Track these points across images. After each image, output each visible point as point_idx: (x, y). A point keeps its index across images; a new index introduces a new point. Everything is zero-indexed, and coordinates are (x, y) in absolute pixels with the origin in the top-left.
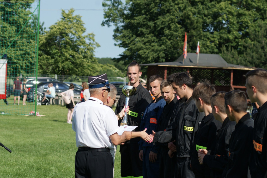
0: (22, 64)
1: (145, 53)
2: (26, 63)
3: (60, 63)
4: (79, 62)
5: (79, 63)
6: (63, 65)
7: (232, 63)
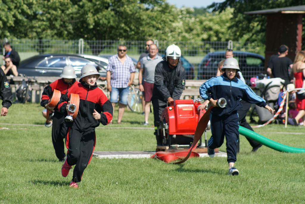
0: (7, 17)
2: (14, 16)
3: (90, 15)
4: (131, 11)
5: (130, 13)
6: (96, 19)
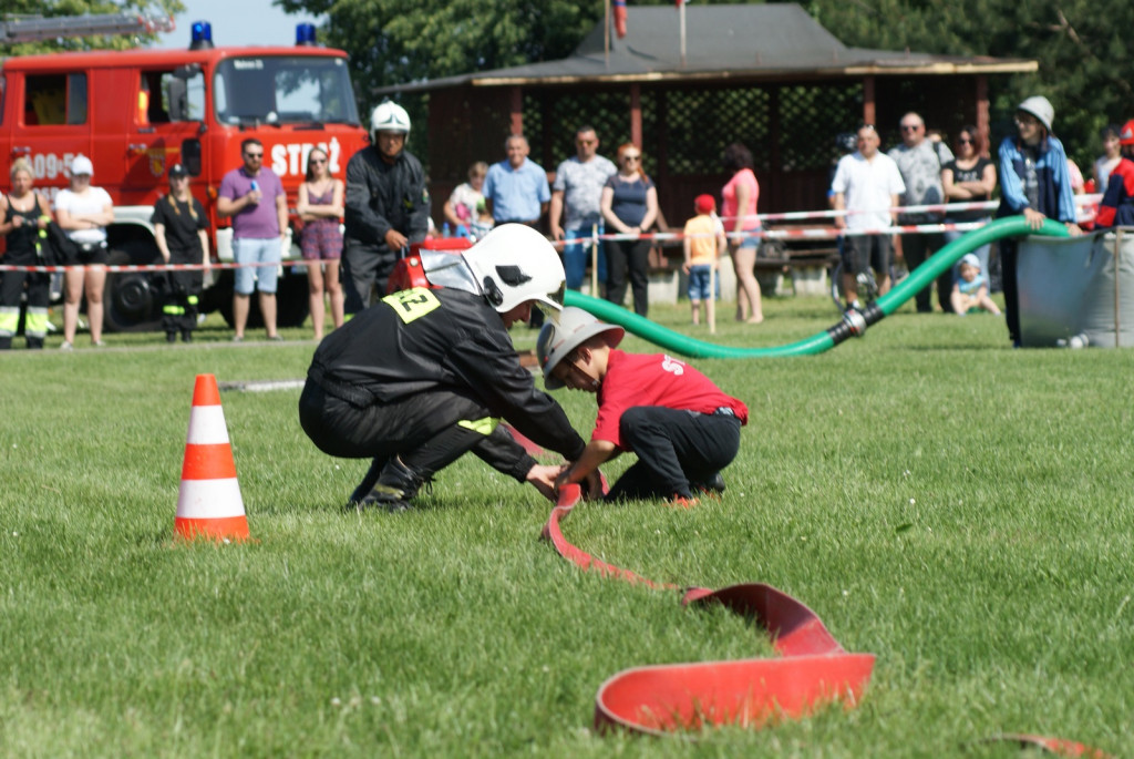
1: (419, 28)
7: (872, 45)
